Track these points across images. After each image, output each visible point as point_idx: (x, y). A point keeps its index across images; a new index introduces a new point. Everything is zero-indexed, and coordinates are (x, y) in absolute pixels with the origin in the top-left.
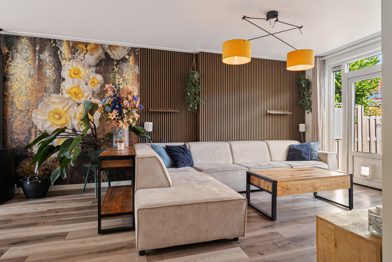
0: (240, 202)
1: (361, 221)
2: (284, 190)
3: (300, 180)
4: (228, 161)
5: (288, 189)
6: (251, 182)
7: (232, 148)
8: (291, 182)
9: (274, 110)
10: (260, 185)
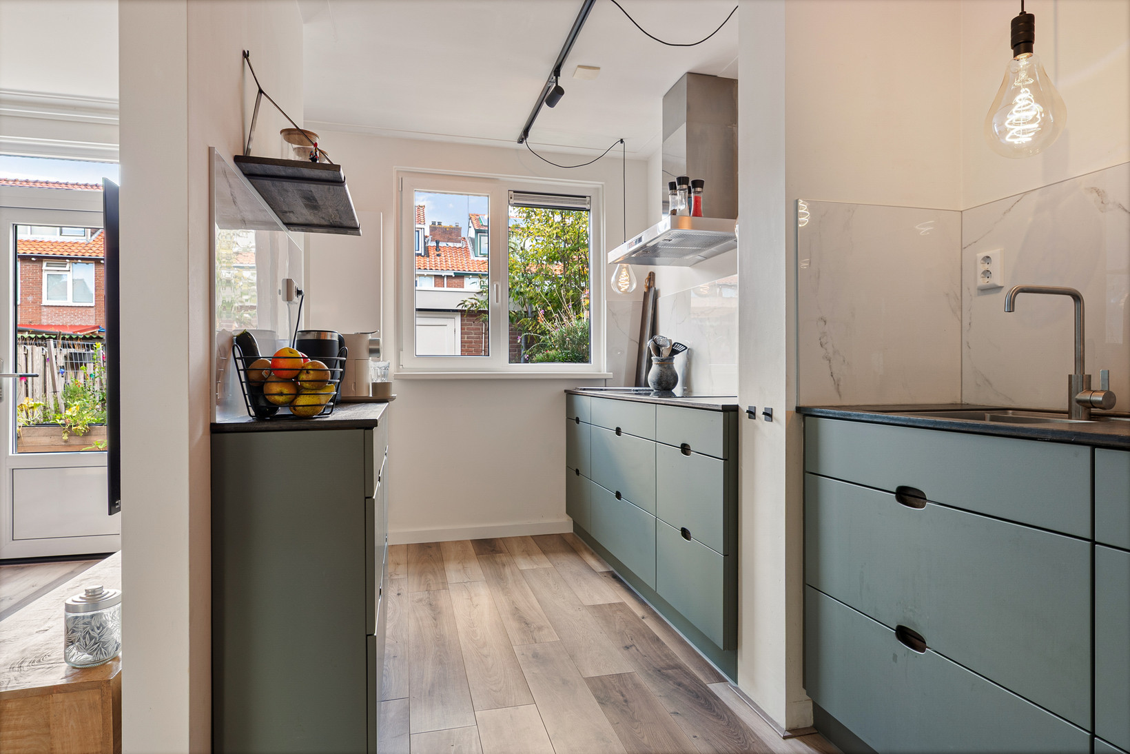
1: (24, 651)
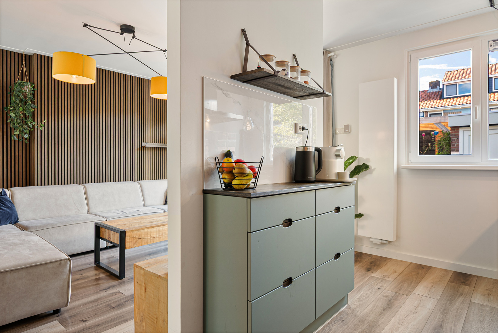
0: (60, 264)
2: (135, 241)
3: (156, 227)
4: (79, 211)
5: (140, 239)
6: (101, 235)
7: (88, 192)
8: (144, 230)
9: (152, 143)
10: (110, 238)
